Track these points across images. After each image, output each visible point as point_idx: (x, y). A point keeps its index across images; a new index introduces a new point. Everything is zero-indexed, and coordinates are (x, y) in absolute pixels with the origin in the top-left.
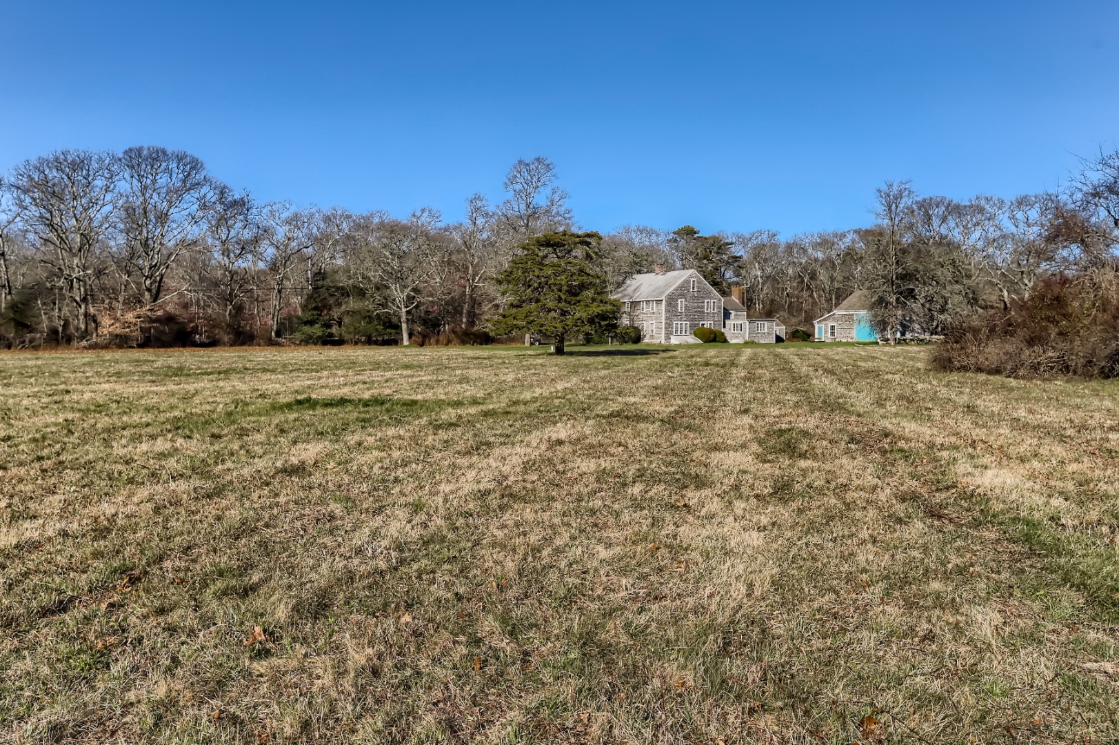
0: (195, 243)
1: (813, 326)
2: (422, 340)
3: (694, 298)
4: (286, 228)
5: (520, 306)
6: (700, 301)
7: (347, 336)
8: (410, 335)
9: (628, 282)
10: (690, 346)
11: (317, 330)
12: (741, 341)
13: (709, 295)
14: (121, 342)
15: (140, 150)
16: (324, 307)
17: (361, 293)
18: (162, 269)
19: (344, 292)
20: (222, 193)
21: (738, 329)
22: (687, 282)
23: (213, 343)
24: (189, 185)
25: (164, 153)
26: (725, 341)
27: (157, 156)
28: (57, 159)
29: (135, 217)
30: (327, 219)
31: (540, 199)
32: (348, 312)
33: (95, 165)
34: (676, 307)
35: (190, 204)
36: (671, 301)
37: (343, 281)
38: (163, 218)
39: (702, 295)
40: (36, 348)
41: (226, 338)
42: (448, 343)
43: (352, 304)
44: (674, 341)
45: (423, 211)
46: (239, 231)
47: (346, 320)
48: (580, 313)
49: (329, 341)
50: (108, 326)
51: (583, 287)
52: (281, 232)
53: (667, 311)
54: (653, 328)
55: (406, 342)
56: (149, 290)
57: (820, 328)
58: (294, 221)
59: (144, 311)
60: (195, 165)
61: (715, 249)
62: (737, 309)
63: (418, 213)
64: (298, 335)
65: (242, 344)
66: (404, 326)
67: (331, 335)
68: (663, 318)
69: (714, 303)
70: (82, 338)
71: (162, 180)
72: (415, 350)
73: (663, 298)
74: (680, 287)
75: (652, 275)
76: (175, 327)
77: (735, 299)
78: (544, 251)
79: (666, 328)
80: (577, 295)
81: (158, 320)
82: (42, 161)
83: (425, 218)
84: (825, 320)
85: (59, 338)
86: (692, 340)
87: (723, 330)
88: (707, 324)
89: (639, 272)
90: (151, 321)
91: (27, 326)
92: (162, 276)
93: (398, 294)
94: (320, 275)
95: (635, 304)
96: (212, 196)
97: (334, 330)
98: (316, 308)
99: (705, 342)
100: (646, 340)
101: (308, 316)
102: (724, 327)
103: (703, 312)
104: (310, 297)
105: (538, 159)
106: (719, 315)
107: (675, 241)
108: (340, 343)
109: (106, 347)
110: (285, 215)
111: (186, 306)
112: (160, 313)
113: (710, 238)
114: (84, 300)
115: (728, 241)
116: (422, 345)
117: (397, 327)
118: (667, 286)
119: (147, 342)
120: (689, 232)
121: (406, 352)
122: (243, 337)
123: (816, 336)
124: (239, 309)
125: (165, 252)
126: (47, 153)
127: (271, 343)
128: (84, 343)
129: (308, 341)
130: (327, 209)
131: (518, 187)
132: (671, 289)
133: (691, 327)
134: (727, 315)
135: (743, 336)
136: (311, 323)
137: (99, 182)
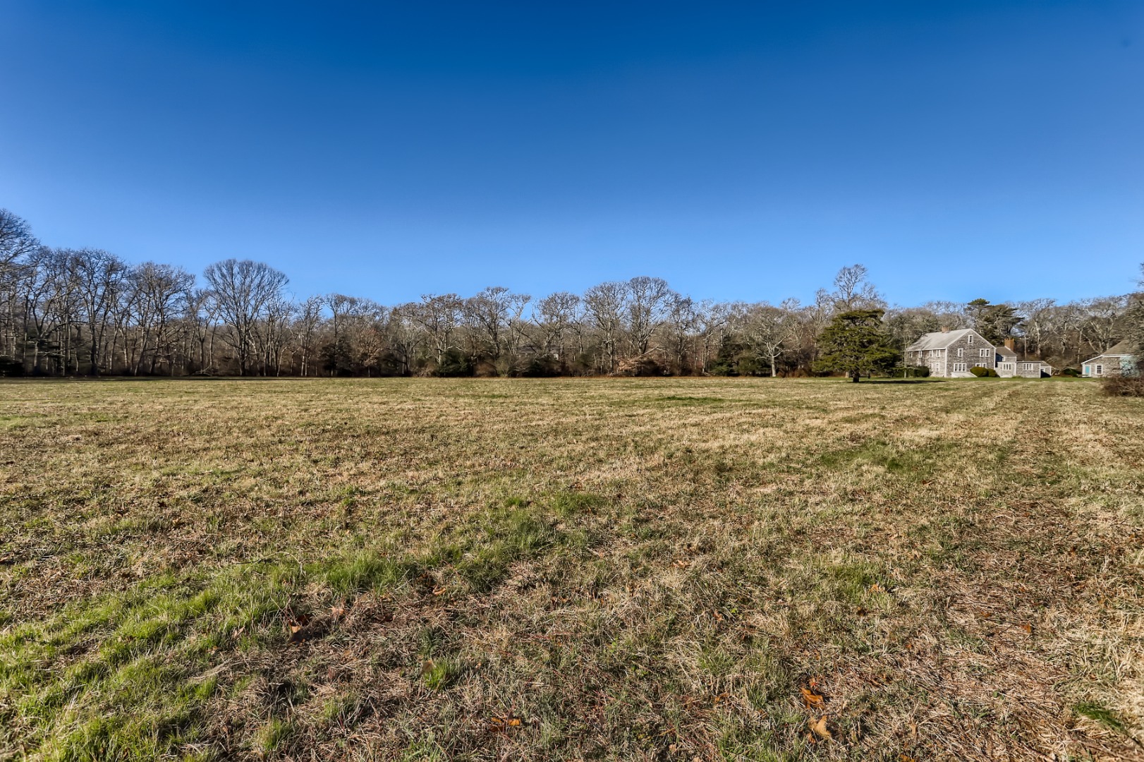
0: (662, 323)
1: (1081, 366)
2: (784, 374)
3: (971, 347)
4: (712, 312)
5: (830, 354)
6: (976, 350)
7: (741, 372)
8: (777, 371)
9: (922, 338)
10: (965, 379)
11: (724, 368)
12: (1010, 376)
13: (983, 345)
14: (628, 374)
15: (637, 279)
16: (729, 355)
17: (749, 347)
18: (647, 338)
19: (740, 348)
20: (676, 297)
21: (1008, 368)
22: (966, 337)
23: (671, 375)
24: (660, 294)
25: (649, 279)
26: (996, 376)
27: (645, 281)
28: (601, 287)
29: (636, 312)
30: (734, 307)
31: (857, 289)
32: (742, 359)
33: (617, 288)
34: (956, 353)
35: (660, 304)
36: (952, 350)
37: (739, 341)
38: (648, 312)
39: (978, 345)
40: (591, 376)
41: (677, 372)
42: (800, 376)
43: (745, 353)
44: (954, 375)
45: (789, 300)
46: (684, 316)
47: (741, 363)
48: (867, 358)
49: (730, 374)
50: (623, 366)
51: (870, 342)
52: (708, 316)
53: (949, 356)
54: (938, 367)
55: (774, 375)
56: (641, 348)
57: (1087, 368)
58: (716, 309)
59: (637, 358)
60: (663, 284)
61: (1001, 314)
62: (1008, 354)
63: (787, 301)
64: (714, 371)
65: (686, 375)
66: (773, 366)
67: (732, 371)
68: (946, 361)
69: (987, 351)
70: (610, 372)
71: (648, 293)
72: (779, 380)
73: (946, 348)
74: (960, 341)
75: (940, 333)
76: (653, 366)
77: (1008, 347)
78: (846, 322)
79: (948, 368)
80: (867, 347)
81: (645, 363)
82: (596, 288)
83: (790, 304)
84: (1092, 361)
85: (601, 372)
86: (968, 375)
87: (995, 369)
88: (981, 365)
89: (931, 331)
90: (642, 363)
91: (587, 366)
92: (647, 341)
93: (770, 348)
94: (727, 338)
95: (925, 352)
96: (672, 300)
97: (735, 367)
98: (724, 356)
99: (979, 376)
100: (933, 375)
101: (720, 360)
102: (996, 366)
103: (978, 357)
104: (721, 350)
105: (857, 266)
106: (992, 357)
107: (970, 309)
108: (737, 375)
109: (620, 376)
110: (711, 306)
111: (660, 356)
112: (645, 359)
113: (997, 306)
114: (612, 353)
115: (1013, 308)
116: (784, 377)
117: (770, 367)
118: (950, 340)
119: (640, 374)
120: (982, 303)
121: (774, 380)
122: (686, 372)
123: (1084, 373)
124: (684, 357)
125: (648, 328)
126: (598, 283)
127: (700, 375)
128: (611, 374)
129: (720, 374)
130: (732, 301)
131: (842, 284)
132: (953, 342)
133: (968, 367)
134: (999, 358)
135: (1012, 373)
136: (721, 364)
137: (619, 296)
